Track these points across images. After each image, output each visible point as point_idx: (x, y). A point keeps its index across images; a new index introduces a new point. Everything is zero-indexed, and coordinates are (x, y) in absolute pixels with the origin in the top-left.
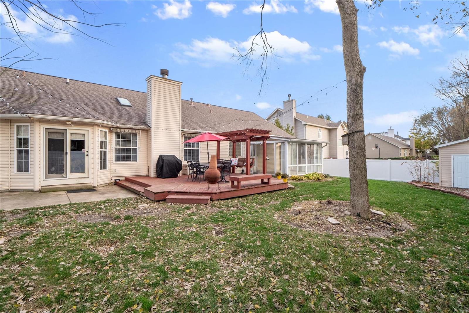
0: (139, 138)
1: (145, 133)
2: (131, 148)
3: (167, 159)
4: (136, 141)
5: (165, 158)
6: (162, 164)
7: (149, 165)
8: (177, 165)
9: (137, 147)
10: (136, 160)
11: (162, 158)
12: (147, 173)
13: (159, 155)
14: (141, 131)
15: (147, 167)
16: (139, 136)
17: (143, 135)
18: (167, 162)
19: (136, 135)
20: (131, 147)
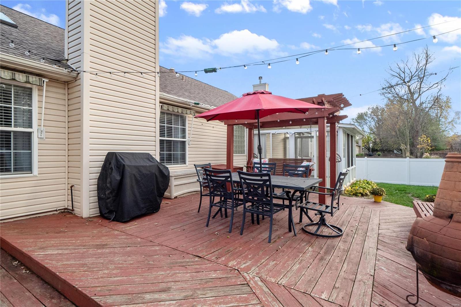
0: (40, 101)
1: (61, 91)
2: (9, 132)
3: (134, 164)
4: (30, 111)
5: (127, 162)
6: (118, 178)
7: (72, 182)
8: (160, 179)
9: (34, 129)
10: (30, 169)
11: (117, 160)
12: (67, 204)
13: (106, 153)
14: (46, 80)
15: (67, 187)
16: (40, 96)
17: (54, 95)
18: (135, 172)
19: (29, 93)
20: (12, 129)
